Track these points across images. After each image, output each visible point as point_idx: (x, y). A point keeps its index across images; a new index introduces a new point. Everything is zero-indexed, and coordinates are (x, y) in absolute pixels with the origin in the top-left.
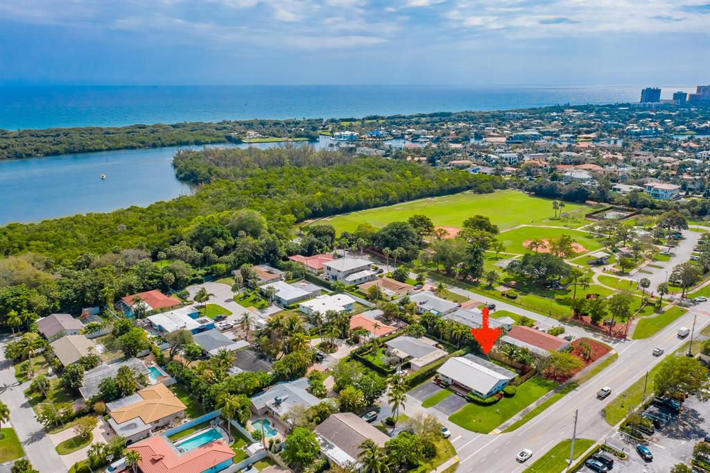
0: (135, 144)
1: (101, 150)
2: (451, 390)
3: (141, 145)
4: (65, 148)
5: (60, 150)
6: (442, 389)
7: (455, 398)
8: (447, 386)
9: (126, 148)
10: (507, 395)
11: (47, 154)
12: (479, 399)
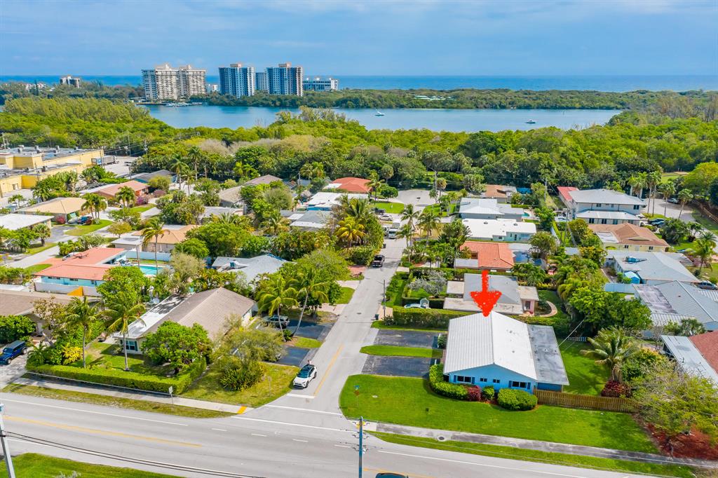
0: (612, 105)
1: (575, 108)
3: (619, 106)
4: (538, 103)
5: (533, 105)
9: (601, 108)
11: (520, 108)
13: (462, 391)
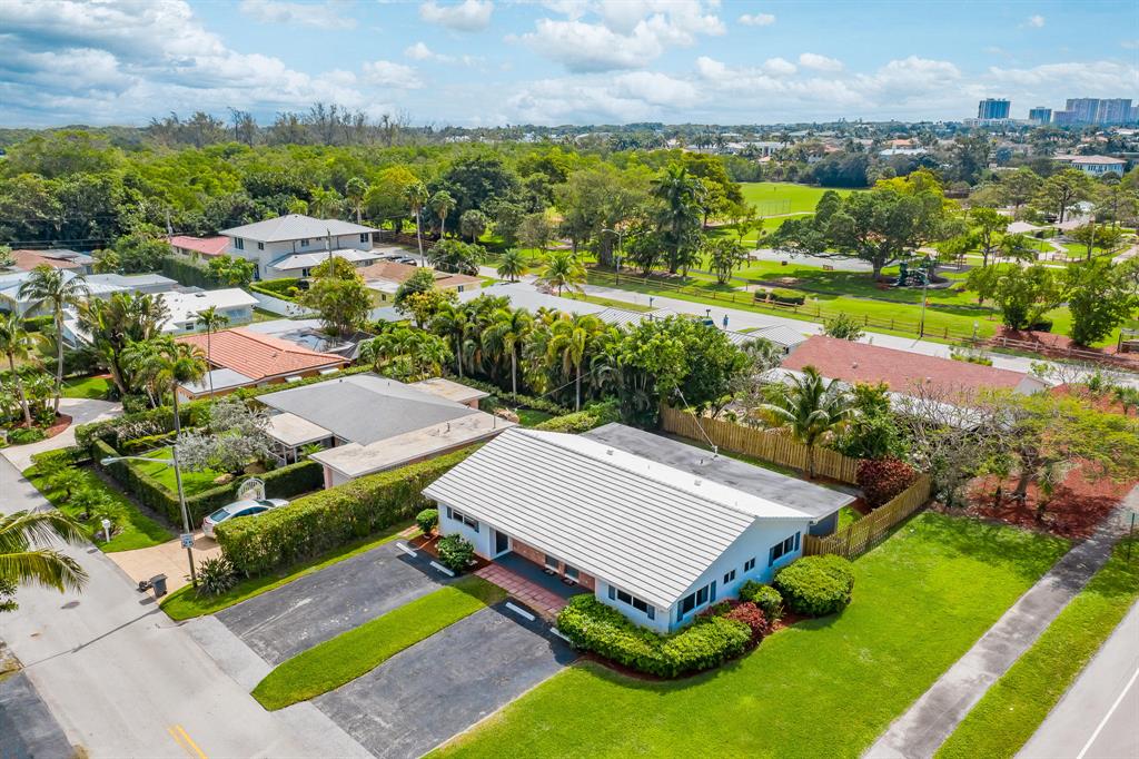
2: (481, 592)
6: (435, 588)
7: (484, 636)
8: (464, 567)
10: (801, 611)
12: (629, 643)
13: (732, 629)
